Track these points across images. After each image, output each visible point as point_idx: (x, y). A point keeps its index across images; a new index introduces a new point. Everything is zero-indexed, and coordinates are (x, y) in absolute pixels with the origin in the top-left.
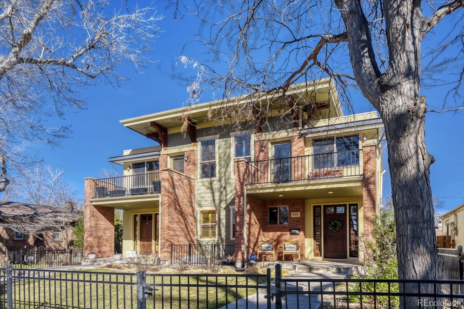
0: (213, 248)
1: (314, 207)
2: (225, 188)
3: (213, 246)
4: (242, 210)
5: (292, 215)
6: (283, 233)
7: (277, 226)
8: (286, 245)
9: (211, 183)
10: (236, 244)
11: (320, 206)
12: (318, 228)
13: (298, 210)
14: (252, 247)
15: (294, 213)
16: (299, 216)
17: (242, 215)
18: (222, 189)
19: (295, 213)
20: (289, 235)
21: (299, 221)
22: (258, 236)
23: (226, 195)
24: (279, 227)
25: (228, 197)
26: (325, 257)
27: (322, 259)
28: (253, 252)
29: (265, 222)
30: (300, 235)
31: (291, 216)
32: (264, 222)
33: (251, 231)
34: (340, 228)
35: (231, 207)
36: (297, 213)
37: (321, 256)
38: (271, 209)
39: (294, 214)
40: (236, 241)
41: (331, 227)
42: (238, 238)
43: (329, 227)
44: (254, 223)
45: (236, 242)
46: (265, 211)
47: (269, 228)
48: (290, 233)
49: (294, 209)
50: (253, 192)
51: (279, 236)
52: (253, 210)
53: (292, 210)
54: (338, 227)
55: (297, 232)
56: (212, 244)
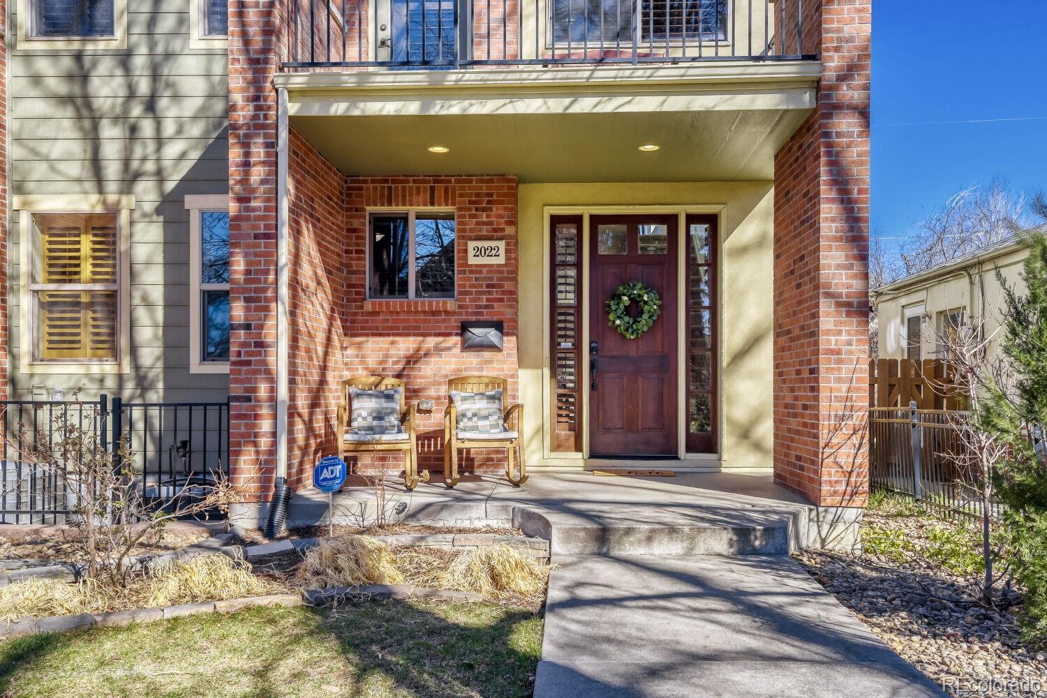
0: (110, 419)
1: (556, 221)
2: (150, 105)
3: (109, 407)
4: (267, 209)
5: (471, 252)
6: (431, 342)
7: (409, 304)
8: (457, 399)
9: (80, 74)
10: (237, 399)
11: (577, 220)
12: (565, 321)
13: (495, 230)
14: (305, 412)
15: (480, 244)
16: (501, 260)
17: (267, 236)
18: (137, 110)
19: (486, 244)
20: (457, 351)
21: (501, 286)
22: (326, 354)
23: (160, 141)
24: (417, 312)
25: (172, 150)
26: (593, 455)
27: (581, 463)
28: (307, 439)
29: (354, 286)
30: (505, 352)
31: (466, 258)
32: (350, 286)
33: (302, 328)
34: (654, 322)
35: (195, 203)
36: (493, 244)
37: (578, 448)
38: (380, 223)
39: (479, 252)
40: (236, 381)
41: (619, 317)
42: (248, 363)
43: (611, 317)
44: (313, 285)
45: (236, 389)
46: (354, 230)
47: (369, 314)
48: (463, 343)
49: (478, 224)
50: (315, 109)
51: (412, 360)
52: (311, 215)
53: (471, 230)
54: (645, 316)
55: (492, 335)
56: (104, 398)
